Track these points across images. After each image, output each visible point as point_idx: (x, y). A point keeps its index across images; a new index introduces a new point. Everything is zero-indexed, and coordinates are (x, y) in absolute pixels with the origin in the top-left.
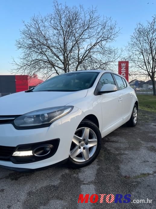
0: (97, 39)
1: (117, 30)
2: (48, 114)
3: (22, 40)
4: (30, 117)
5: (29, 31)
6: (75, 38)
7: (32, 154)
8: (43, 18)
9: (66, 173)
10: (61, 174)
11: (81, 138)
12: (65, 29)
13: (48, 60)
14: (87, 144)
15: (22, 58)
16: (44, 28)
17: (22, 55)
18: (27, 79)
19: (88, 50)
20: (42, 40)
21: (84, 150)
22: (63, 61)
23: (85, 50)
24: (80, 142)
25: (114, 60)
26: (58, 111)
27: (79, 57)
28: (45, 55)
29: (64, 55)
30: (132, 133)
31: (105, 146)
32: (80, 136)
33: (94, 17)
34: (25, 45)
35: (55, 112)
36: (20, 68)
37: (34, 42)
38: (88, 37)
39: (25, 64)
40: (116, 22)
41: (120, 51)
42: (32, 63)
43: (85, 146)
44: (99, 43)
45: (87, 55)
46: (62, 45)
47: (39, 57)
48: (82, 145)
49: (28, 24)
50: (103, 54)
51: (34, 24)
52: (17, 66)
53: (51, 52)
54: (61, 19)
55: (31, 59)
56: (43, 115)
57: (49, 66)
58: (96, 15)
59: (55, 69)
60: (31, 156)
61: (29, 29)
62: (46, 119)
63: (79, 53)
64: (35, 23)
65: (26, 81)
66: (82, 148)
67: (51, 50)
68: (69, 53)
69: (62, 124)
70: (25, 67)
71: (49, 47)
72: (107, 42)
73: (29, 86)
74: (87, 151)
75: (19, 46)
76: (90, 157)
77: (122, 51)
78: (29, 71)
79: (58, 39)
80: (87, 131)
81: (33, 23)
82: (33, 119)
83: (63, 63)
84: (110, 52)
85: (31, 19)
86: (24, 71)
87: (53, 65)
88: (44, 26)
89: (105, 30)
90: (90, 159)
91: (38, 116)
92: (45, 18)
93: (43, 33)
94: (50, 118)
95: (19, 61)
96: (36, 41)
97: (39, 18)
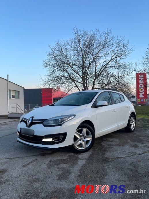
0: (112, 56)
1: (129, 47)
2: (61, 119)
3: (48, 61)
4: (52, 121)
5: (54, 53)
6: (93, 56)
7: (52, 140)
8: (65, 42)
9: (71, 155)
10: (69, 155)
11: (81, 134)
12: (83, 50)
13: (69, 76)
14: (85, 138)
15: (47, 75)
16: (65, 50)
17: (48, 73)
18: (51, 92)
19: (104, 66)
20: (64, 60)
21: (83, 142)
22: (82, 77)
23: (101, 66)
24: (80, 137)
25: (129, 73)
26: (67, 117)
27: (96, 72)
28: (67, 71)
29: (83, 71)
30: (127, 136)
31: (102, 143)
32: (81, 133)
33: (109, 38)
34: (50, 64)
35: (65, 118)
36: (45, 83)
37: (58, 61)
38: (104, 55)
39: (50, 80)
40: (128, 41)
41: (134, 65)
42: (56, 79)
43: (84, 139)
44: (114, 60)
45: (103, 70)
46: (81, 63)
47: (62, 74)
48: (82, 139)
49: (53, 48)
50: (119, 68)
51: (58, 48)
52: (44, 82)
53: (72, 69)
54: (80, 42)
55: (55, 76)
56: (58, 119)
57: (70, 81)
58: (111, 36)
59: (75, 83)
60: (52, 141)
61: (54, 52)
62: (60, 122)
63: (96, 69)
64: (59, 46)
65: (51, 94)
66: (82, 140)
67: (72, 67)
68: (87, 69)
69: (70, 126)
70: (50, 83)
71: (69, 65)
72: (120, 58)
73: (53, 98)
74: (85, 143)
75: (46, 65)
76: (87, 147)
77: (136, 65)
78: (53, 86)
79: (78, 58)
80: (85, 130)
81: (57, 46)
82: (53, 122)
83: (82, 78)
84: (125, 67)
85: (56, 44)
86: (49, 86)
87: (73, 80)
88: (66, 49)
89: (119, 48)
90: (87, 148)
91: (56, 120)
92: (67, 42)
93: (65, 54)
94: (62, 121)
95: (45, 78)
96: (59, 61)
97: (62, 43)
